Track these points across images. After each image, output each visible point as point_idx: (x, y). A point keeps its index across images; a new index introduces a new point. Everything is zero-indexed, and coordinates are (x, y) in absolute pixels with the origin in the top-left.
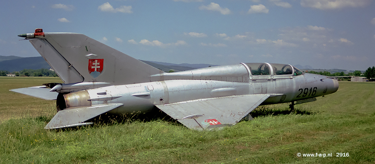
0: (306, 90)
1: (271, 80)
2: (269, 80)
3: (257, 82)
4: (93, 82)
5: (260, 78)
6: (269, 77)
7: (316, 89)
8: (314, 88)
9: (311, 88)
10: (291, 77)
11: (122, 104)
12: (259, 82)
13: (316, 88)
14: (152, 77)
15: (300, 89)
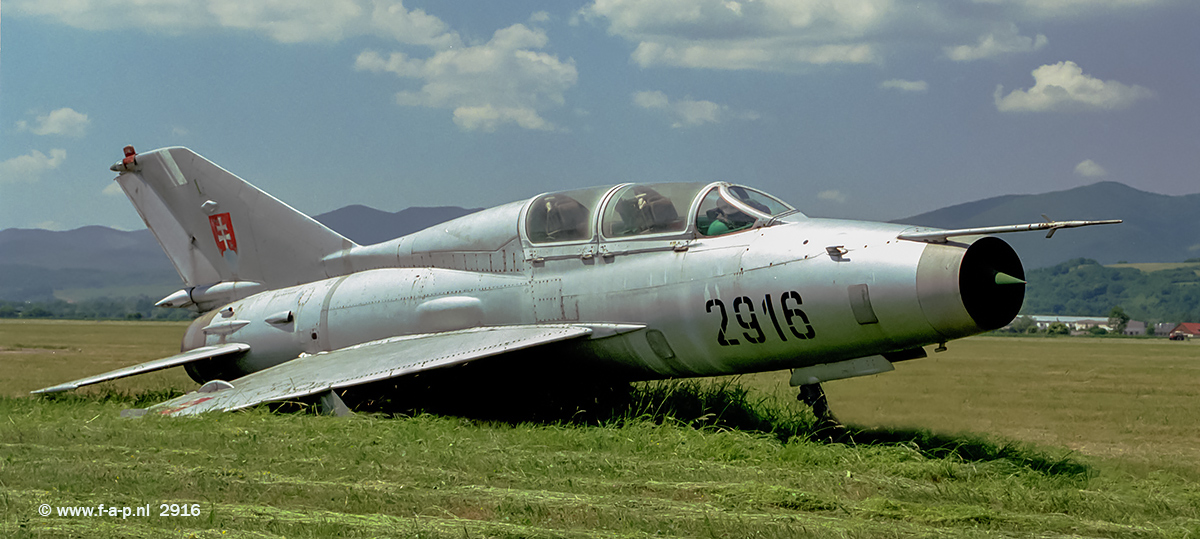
0: (743, 306)
1: (596, 259)
2: (588, 261)
3: (548, 270)
4: (236, 281)
5: (555, 253)
6: (585, 247)
7: (799, 301)
8: (785, 296)
9: (768, 297)
10: (684, 243)
11: (247, 346)
12: (554, 270)
13: (795, 295)
14: (327, 260)
15: (710, 304)
